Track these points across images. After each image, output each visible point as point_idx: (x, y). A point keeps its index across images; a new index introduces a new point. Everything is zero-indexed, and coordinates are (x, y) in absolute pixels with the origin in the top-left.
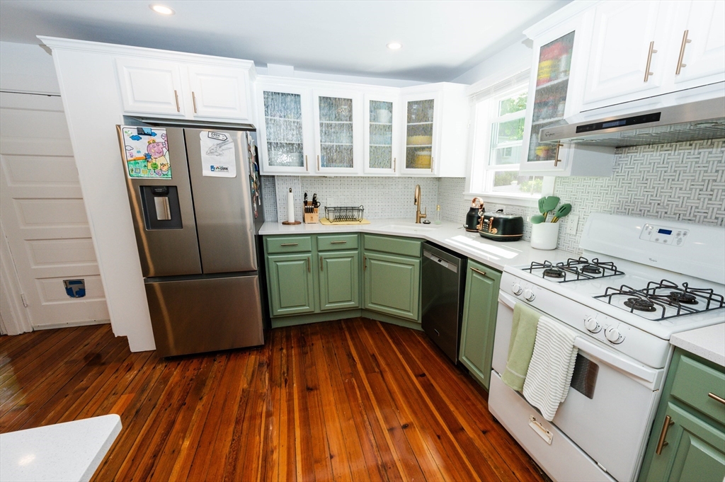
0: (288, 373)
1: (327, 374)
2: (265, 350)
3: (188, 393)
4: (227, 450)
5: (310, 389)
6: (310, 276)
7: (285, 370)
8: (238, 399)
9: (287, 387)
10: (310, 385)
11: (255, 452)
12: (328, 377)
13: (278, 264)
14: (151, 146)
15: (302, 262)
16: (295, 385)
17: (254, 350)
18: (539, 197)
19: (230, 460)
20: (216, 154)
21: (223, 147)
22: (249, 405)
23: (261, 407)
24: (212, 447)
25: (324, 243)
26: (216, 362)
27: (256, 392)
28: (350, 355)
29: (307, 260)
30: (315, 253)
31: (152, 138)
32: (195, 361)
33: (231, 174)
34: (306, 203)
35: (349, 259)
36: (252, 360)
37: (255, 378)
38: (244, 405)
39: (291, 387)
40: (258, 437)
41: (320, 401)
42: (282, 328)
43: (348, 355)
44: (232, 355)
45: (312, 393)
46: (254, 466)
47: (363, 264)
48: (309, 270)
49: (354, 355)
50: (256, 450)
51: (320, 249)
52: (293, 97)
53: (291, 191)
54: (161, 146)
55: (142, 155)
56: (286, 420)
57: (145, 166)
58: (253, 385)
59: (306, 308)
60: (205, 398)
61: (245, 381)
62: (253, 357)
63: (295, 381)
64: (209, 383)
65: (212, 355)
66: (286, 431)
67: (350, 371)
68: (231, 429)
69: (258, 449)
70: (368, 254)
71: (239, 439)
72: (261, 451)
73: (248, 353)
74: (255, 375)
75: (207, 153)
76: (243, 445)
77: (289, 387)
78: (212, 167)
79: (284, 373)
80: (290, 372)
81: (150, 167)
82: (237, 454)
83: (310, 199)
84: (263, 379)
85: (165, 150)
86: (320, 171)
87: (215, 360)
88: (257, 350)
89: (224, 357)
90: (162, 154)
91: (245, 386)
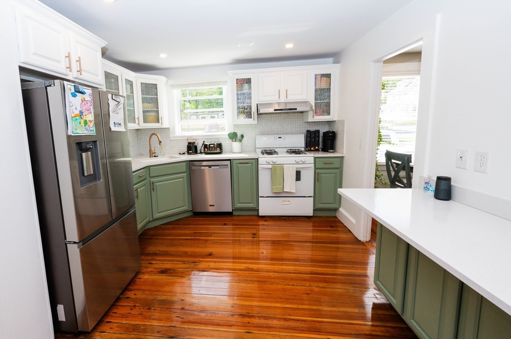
14: (83, 103)
18: (227, 133)
20: (116, 112)
21: (118, 107)
31: (84, 96)
55: (78, 112)
70: (152, 180)
75: (112, 112)
81: (83, 124)
85: (92, 108)
90: (89, 111)
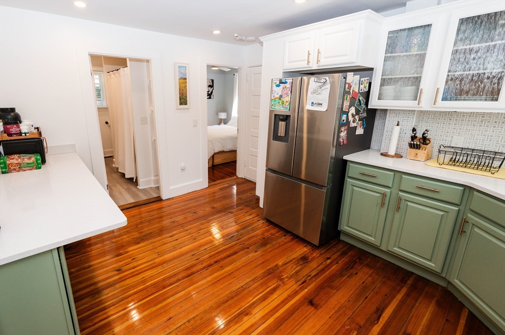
0: (311, 278)
1: (339, 305)
2: (317, 251)
3: (255, 244)
4: (234, 288)
5: (311, 303)
6: (384, 211)
7: (312, 276)
8: (269, 268)
9: (300, 286)
10: (316, 301)
11: (242, 304)
12: (336, 308)
13: (355, 188)
14: (284, 90)
15: (378, 195)
16: (306, 290)
17: (310, 246)
19: (230, 295)
20: (317, 93)
21: (322, 88)
22: (270, 276)
23: (272, 283)
24: (233, 280)
25: (408, 184)
26: (284, 237)
27: (281, 272)
28: (379, 312)
29: (384, 195)
30: (395, 190)
31: (285, 85)
32: (277, 229)
33: (324, 108)
34: (413, 138)
35: (442, 213)
36: (302, 250)
37: (290, 263)
38: (267, 274)
39: (302, 289)
40: (252, 298)
41: (307, 318)
42: (348, 244)
43: (378, 309)
44: (296, 239)
45: (310, 307)
46: (233, 311)
47: (460, 227)
48: (383, 204)
49: (384, 315)
50: (243, 304)
51: (402, 189)
52: (421, 30)
53: (398, 125)
54: (288, 90)
55: (278, 96)
56: (274, 306)
57: (279, 103)
58: (285, 267)
59: (371, 239)
60: (258, 253)
61: (283, 261)
62: (305, 249)
63: (309, 288)
64: (268, 246)
65: (287, 232)
66: (267, 311)
67: (362, 323)
68: (248, 280)
69: (244, 305)
71: (244, 290)
72: (244, 308)
73: (305, 245)
74: (292, 262)
75: (312, 93)
76: (242, 294)
77: (301, 288)
78: (312, 103)
79: (309, 276)
80: (314, 279)
81: (280, 103)
82: (235, 295)
83: (419, 135)
84: (293, 268)
85: (289, 92)
86: (437, 105)
87: (285, 236)
88: (313, 247)
89: (291, 237)
90: (287, 95)
91: (280, 263)
